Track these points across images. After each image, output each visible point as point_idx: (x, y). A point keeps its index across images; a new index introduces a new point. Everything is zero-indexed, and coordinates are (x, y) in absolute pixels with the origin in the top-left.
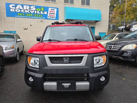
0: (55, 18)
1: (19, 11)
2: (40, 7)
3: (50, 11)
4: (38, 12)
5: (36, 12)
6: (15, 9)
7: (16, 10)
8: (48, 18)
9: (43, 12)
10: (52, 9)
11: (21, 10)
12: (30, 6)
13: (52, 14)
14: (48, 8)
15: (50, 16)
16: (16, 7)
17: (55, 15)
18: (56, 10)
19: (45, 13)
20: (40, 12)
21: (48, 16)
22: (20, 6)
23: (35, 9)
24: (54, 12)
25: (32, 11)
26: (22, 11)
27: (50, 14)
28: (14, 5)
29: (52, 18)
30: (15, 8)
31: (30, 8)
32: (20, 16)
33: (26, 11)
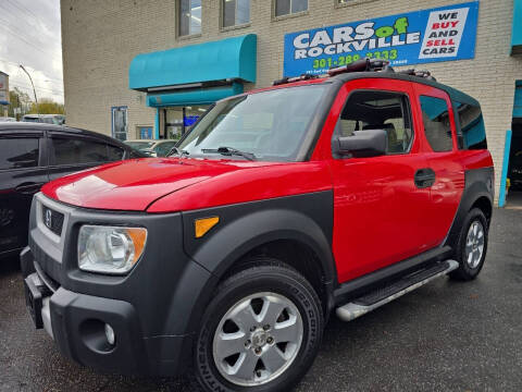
0: (454, 54)
1: (320, 51)
2: (390, 21)
3: (435, 26)
4: (382, 43)
5: (372, 43)
6: (308, 49)
7: (311, 53)
8: (422, 56)
9: (403, 37)
10: (442, 13)
11: (323, 46)
12: (354, 26)
13: (442, 38)
14: (425, 14)
15: (431, 48)
16: (310, 40)
17: (457, 39)
18: (463, 14)
19: (412, 38)
20: (389, 39)
21: (424, 47)
22: (324, 34)
23: (371, 32)
24: (454, 24)
25: (360, 42)
26: (327, 51)
27: (434, 39)
28: (307, 36)
29: (443, 55)
30: (306, 45)
31: (354, 34)
32: (319, 68)
33: (340, 49)
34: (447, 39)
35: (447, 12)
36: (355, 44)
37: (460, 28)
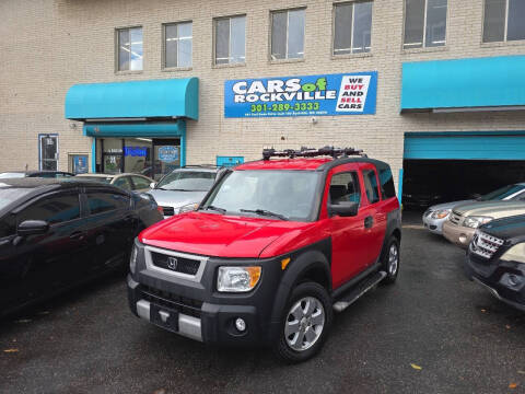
0: (361, 110)
1: (256, 98)
2: (314, 80)
3: (347, 87)
4: (307, 96)
5: (300, 97)
6: (246, 95)
7: (248, 98)
8: (338, 109)
9: (324, 93)
10: (352, 77)
11: (259, 94)
12: (285, 80)
13: (352, 97)
14: (340, 77)
15: (345, 104)
16: (247, 88)
17: (363, 99)
18: (366, 80)
19: (330, 95)
20: (312, 94)
21: (339, 102)
22: (259, 84)
23: (298, 87)
24: (360, 87)
25: (289, 93)
26: (262, 98)
27: (346, 97)
28: (245, 84)
29: (352, 110)
30: (245, 91)
31: (284, 87)
32: (256, 112)
33: (273, 97)
34: (356, 98)
35: (355, 77)
36: (286, 95)
37: (365, 90)
